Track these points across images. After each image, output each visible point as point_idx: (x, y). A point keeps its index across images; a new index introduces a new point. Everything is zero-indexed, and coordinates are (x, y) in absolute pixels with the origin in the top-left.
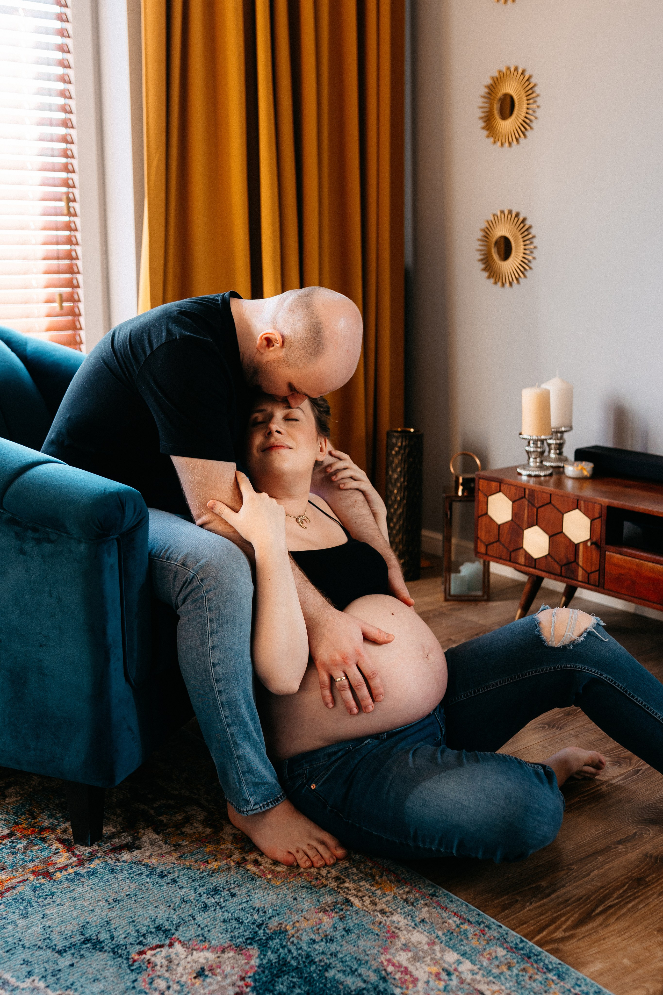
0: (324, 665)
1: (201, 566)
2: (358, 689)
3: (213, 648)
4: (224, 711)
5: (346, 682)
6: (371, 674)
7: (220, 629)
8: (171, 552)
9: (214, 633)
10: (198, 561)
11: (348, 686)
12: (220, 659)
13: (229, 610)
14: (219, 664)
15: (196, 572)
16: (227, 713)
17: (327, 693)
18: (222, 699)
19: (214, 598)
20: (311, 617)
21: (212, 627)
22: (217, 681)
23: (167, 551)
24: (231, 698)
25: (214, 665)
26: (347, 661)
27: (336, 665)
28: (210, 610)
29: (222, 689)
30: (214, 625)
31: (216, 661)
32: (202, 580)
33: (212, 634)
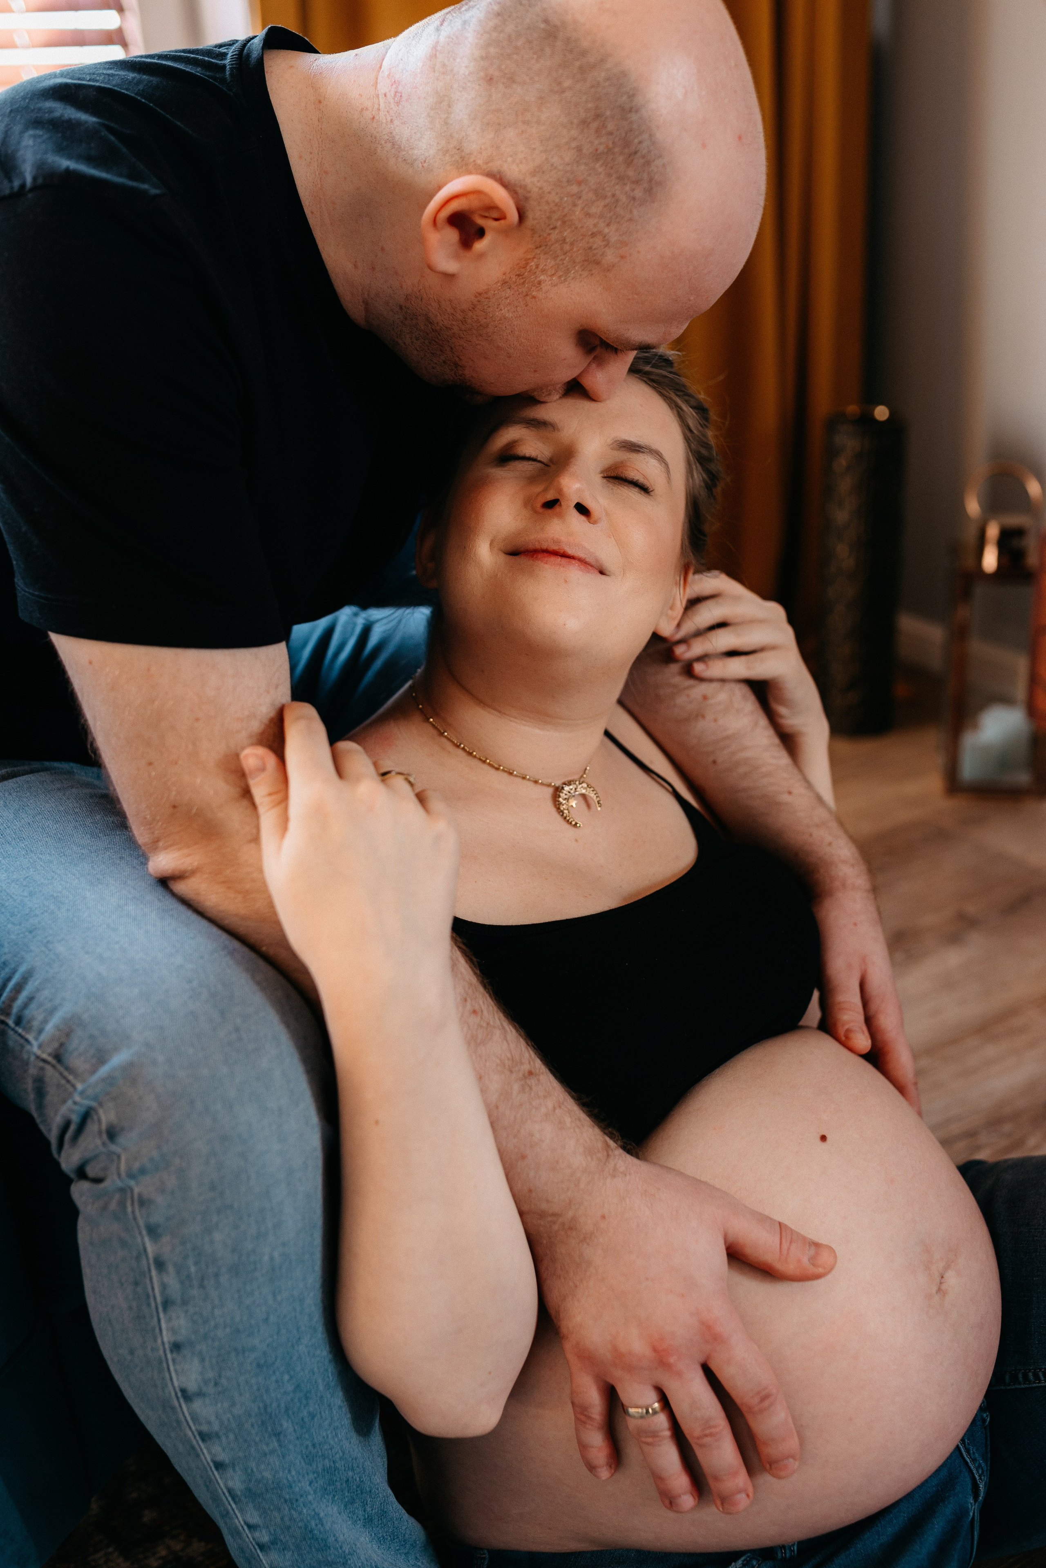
0: (588, 1358)
1: (110, 1080)
2: (702, 1446)
3: (176, 1347)
4: (241, 1510)
5: (661, 1421)
6: (756, 1400)
7: (195, 1292)
8: (31, 999)
9: (173, 1303)
10: (101, 1058)
11: (668, 1433)
12: (206, 1382)
13: (217, 1236)
14: (200, 1394)
15: (95, 1098)
16: (254, 1517)
17: (596, 1440)
18: (230, 1484)
19: (160, 1200)
20: (544, 1206)
21: (164, 1286)
22: (204, 1437)
23: (19, 988)
24: (258, 1482)
25: (186, 1395)
26: (672, 1360)
27: (630, 1368)
28: (153, 1231)
29: (223, 1457)
30: (171, 1279)
31: (192, 1386)
32: (112, 1134)
33: (167, 1304)
